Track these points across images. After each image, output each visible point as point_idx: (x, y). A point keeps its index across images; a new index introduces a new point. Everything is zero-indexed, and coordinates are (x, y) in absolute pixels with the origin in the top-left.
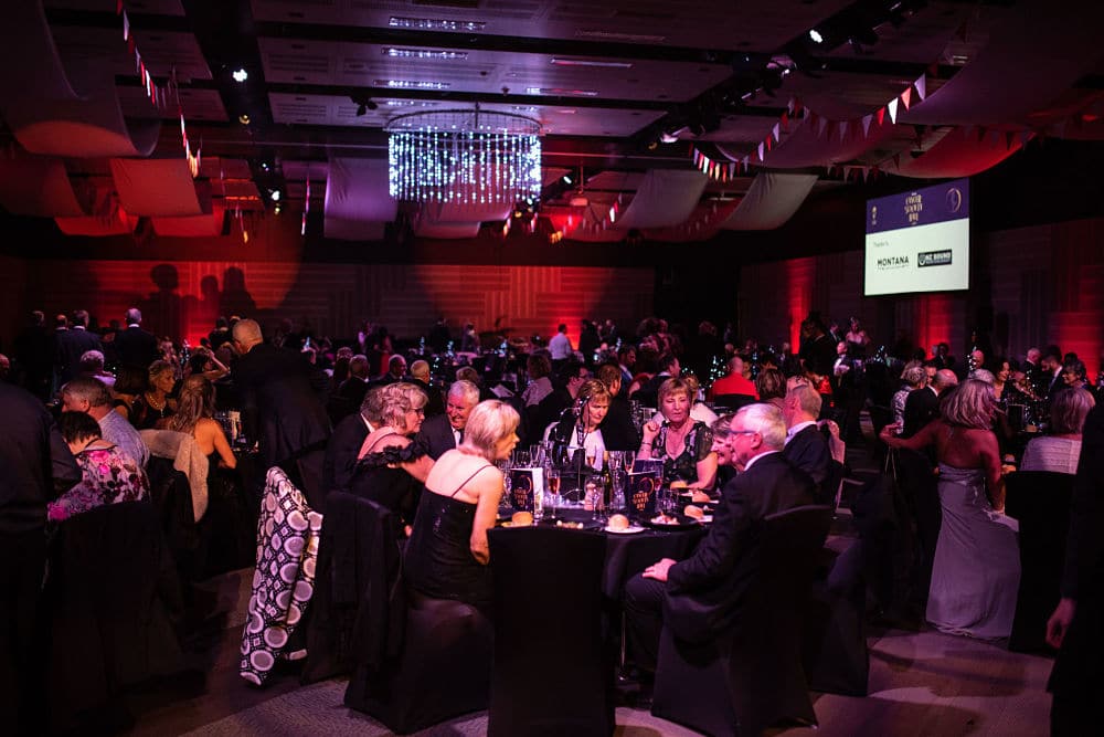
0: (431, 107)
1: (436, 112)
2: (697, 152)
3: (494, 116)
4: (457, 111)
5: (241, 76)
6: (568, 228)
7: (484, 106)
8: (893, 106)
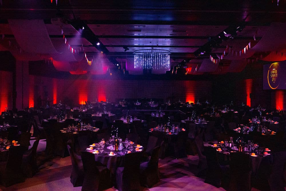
0: (142, 49)
1: (144, 50)
2: (211, 56)
3: (157, 50)
4: (148, 49)
5: (98, 44)
6: (188, 72)
7: (154, 48)
8: (245, 49)
